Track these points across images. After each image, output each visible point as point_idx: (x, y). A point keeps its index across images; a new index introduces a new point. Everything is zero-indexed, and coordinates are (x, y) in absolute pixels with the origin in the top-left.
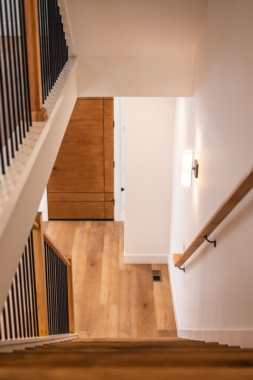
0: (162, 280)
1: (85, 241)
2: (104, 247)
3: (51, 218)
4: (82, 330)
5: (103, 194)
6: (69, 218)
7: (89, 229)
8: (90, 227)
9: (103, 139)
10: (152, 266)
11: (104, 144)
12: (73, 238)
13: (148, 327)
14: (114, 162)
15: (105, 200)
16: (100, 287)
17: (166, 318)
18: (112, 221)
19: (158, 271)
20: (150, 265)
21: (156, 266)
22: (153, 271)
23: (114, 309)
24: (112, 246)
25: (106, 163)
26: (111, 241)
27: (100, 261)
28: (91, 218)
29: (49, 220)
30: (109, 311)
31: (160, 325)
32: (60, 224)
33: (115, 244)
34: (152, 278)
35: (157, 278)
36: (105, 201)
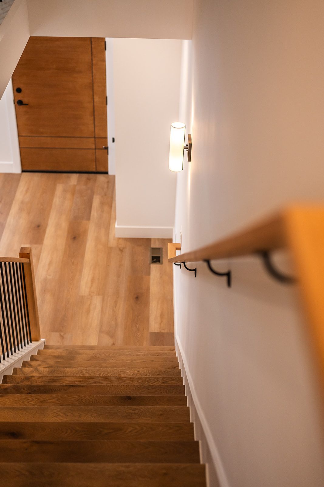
0: (162, 262)
1: (67, 203)
2: (92, 213)
3: (25, 169)
4: (53, 331)
5: (93, 139)
6: (49, 169)
7: (75, 186)
8: (76, 183)
9: (91, 66)
10: (152, 242)
11: (92, 73)
12: (52, 199)
13: (138, 327)
14: (107, 98)
15: (95, 147)
16: (81, 271)
17: (162, 315)
18: (106, 175)
19: (159, 249)
20: (149, 240)
21: (157, 242)
22: (153, 249)
23: (97, 301)
24: (102, 211)
25: (96, 99)
26: (102, 204)
27: (85, 232)
28: (77, 170)
29: (23, 171)
30: (90, 305)
31: (154, 326)
32: (36, 177)
33: (106, 208)
34: (150, 259)
35: (156, 259)
36: (95, 149)
